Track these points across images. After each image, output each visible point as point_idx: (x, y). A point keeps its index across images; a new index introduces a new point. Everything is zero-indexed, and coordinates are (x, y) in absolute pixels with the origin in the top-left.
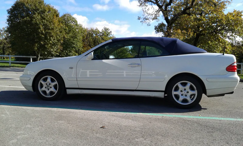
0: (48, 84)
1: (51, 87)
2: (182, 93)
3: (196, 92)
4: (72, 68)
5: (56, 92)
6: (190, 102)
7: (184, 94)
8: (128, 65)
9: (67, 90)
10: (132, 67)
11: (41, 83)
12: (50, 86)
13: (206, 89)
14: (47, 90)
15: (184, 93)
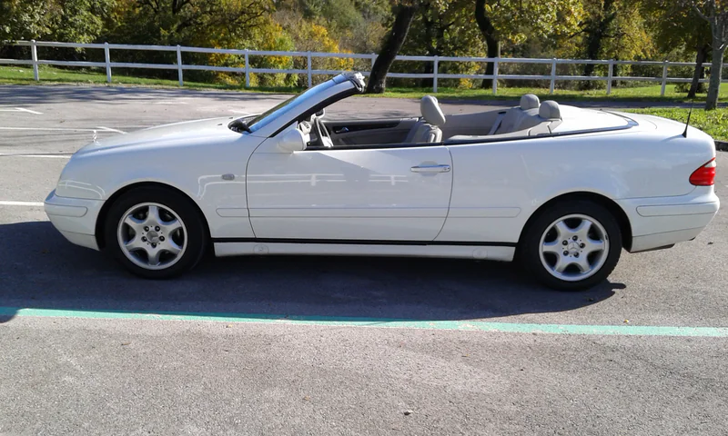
0: (152, 229)
1: (162, 239)
2: (566, 248)
3: (604, 246)
4: (230, 177)
5: (181, 252)
6: (588, 272)
7: (570, 251)
8: (413, 169)
9: (215, 244)
10: (424, 174)
11: (127, 227)
12: (159, 234)
13: (633, 235)
14: (150, 246)
15: (572, 246)
